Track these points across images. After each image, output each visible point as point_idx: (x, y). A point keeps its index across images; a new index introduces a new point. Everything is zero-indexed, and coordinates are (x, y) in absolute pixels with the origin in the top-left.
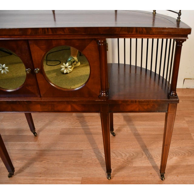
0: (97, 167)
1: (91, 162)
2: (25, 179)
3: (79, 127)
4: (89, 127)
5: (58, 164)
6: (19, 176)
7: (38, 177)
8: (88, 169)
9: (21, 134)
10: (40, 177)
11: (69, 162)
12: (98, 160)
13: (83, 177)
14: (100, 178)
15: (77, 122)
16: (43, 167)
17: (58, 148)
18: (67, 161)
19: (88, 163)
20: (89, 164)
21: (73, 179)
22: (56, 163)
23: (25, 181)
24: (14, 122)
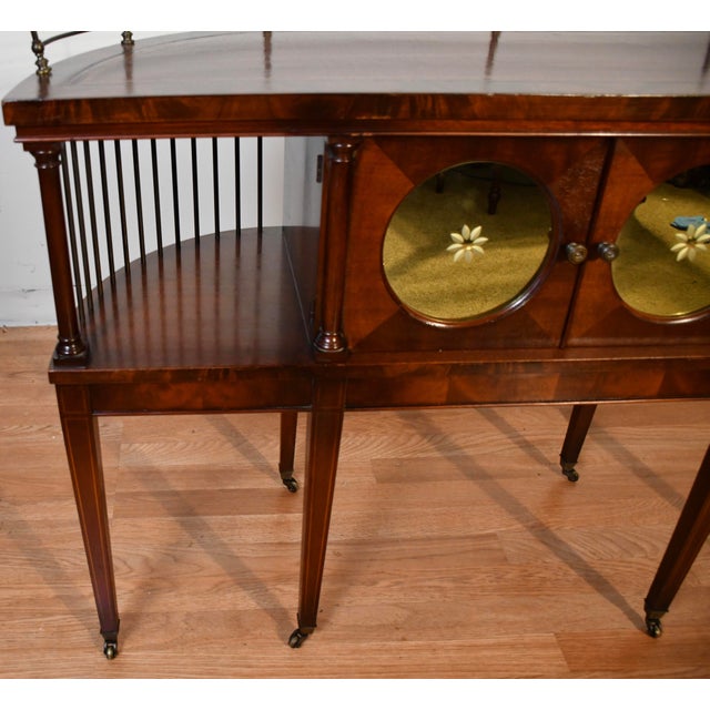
0: (582, 593)
1: (554, 577)
2: (354, 652)
3: (430, 454)
4: (466, 450)
5: (440, 589)
6: (323, 639)
7: (398, 640)
8: (556, 601)
9: (233, 487)
10: (404, 639)
11: (473, 580)
12: (572, 567)
13: (557, 631)
14: (618, 633)
15: (413, 435)
16: (396, 605)
17: (402, 532)
18: (468, 578)
19: (544, 580)
20: (549, 584)
21: (527, 640)
22: (430, 587)
23: (357, 656)
24: (176, 443)
